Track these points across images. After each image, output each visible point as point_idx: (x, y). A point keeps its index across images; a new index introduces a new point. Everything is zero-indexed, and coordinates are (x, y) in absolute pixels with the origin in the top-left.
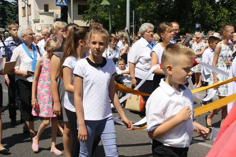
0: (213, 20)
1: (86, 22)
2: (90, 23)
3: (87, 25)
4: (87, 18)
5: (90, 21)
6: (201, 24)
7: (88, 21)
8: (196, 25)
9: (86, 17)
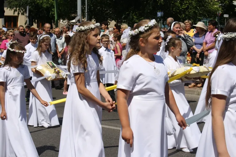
0: (179, 7)
1: (13, 11)
2: (18, 11)
3: (14, 14)
4: (13, 5)
5: (18, 9)
6: (163, 12)
7: (15, 8)
8: (158, 13)
9: (12, 3)
